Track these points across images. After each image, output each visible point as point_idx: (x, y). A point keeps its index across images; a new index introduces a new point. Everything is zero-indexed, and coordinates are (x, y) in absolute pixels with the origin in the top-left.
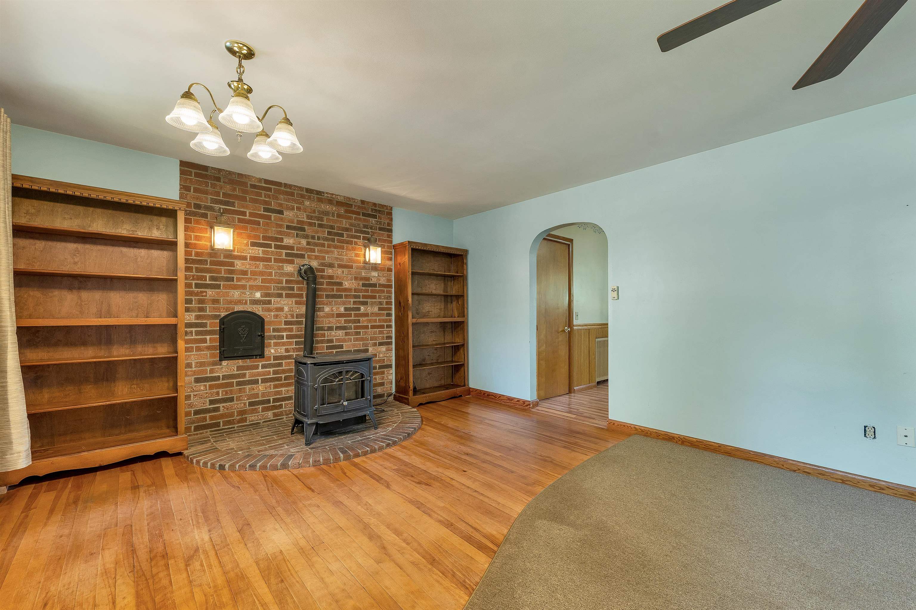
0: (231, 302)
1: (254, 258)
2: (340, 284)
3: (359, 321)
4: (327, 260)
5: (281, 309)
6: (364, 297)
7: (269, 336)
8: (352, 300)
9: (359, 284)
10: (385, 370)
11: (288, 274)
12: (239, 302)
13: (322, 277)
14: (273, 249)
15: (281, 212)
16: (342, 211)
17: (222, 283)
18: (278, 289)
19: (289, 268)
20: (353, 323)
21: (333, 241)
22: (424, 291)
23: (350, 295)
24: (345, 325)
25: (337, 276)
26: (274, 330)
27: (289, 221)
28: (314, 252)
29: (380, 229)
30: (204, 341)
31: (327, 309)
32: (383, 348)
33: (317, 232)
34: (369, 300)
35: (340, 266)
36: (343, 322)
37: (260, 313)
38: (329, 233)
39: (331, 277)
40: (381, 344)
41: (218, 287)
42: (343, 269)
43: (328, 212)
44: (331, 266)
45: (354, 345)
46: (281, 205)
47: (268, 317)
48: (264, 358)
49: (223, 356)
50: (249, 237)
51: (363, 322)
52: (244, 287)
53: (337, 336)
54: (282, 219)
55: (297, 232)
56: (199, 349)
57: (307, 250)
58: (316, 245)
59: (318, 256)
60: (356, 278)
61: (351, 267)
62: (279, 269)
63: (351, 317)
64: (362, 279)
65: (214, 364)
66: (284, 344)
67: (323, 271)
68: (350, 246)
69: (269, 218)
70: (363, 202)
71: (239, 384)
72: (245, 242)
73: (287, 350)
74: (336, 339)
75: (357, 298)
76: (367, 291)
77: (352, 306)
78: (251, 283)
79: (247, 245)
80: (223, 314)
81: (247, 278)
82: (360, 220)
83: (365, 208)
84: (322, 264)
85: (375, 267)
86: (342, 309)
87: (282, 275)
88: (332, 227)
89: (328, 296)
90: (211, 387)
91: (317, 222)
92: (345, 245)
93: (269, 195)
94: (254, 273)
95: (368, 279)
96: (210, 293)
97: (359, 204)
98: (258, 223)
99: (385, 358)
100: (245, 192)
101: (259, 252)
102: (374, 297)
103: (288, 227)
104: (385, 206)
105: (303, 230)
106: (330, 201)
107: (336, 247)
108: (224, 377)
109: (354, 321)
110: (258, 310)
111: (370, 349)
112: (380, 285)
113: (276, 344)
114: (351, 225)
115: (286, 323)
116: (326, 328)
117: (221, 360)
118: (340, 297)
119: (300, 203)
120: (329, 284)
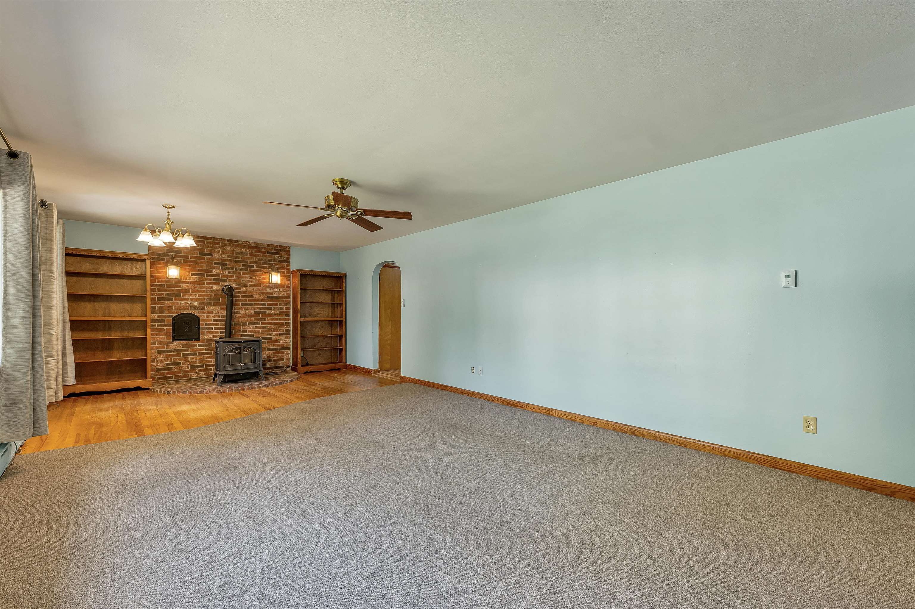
0: (179, 308)
1: (193, 283)
2: (252, 297)
3: (265, 320)
4: (242, 282)
5: (211, 312)
6: (268, 304)
7: (203, 328)
8: (260, 307)
9: (265, 296)
10: (285, 351)
11: (215, 291)
12: (184, 308)
13: (239, 293)
14: (206, 277)
15: (211, 255)
16: (253, 251)
17: (173, 297)
18: (209, 300)
19: (216, 288)
20: (261, 321)
21: (246, 270)
22: (315, 301)
23: (258, 303)
24: (255, 322)
25: (249, 292)
26: (206, 324)
27: (216, 260)
28: (233, 277)
29: (281, 261)
30: (163, 330)
31: (242, 312)
32: (283, 337)
33: (236, 265)
34: (272, 307)
35: (251, 286)
36: (253, 320)
38: (244, 266)
39: (245, 293)
40: (281, 334)
41: (171, 299)
42: (254, 288)
43: (243, 253)
44: (245, 285)
45: (262, 335)
46: (211, 251)
47: (202, 317)
48: (200, 340)
49: (174, 339)
50: (190, 270)
51: (268, 320)
52: (187, 299)
53: (249, 329)
54: (211, 259)
55: (221, 266)
56: (159, 334)
57: (228, 276)
58: (235, 273)
59: (236, 280)
60: (263, 293)
61: (260, 286)
62: (210, 289)
63: (260, 317)
64: (267, 293)
65: (169, 343)
66: (213, 333)
67: (240, 289)
68: (259, 273)
69: (203, 259)
70: (268, 245)
71: (184, 355)
72: (188, 273)
73: (215, 337)
74: (248, 330)
75: (264, 305)
76: (271, 301)
77: (260, 310)
78: (192, 297)
79: (189, 275)
80: (174, 315)
81: (189, 294)
82: (266, 256)
83: (269, 249)
84: (239, 285)
85: (276, 286)
86: (253, 312)
87: (212, 292)
88: (246, 262)
89: (242, 304)
90: (167, 356)
91: (235, 259)
92: (255, 273)
93: (203, 245)
94: (193, 291)
95: (272, 293)
96: (166, 303)
97: (266, 246)
98: (196, 262)
99: (285, 343)
101: (197, 279)
102: (277, 305)
103: (216, 263)
104: (285, 246)
105: (226, 264)
106: (244, 246)
107: (248, 274)
108: (175, 351)
109: (262, 320)
110: (196, 313)
111: (274, 338)
112: (281, 297)
113: (207, 333)
114: (259, 260)
115: (214, 320)
116: (241, 324)
117: (173, 341)
118: (252, 304)
119: (224, 249)
120: (243, 297)
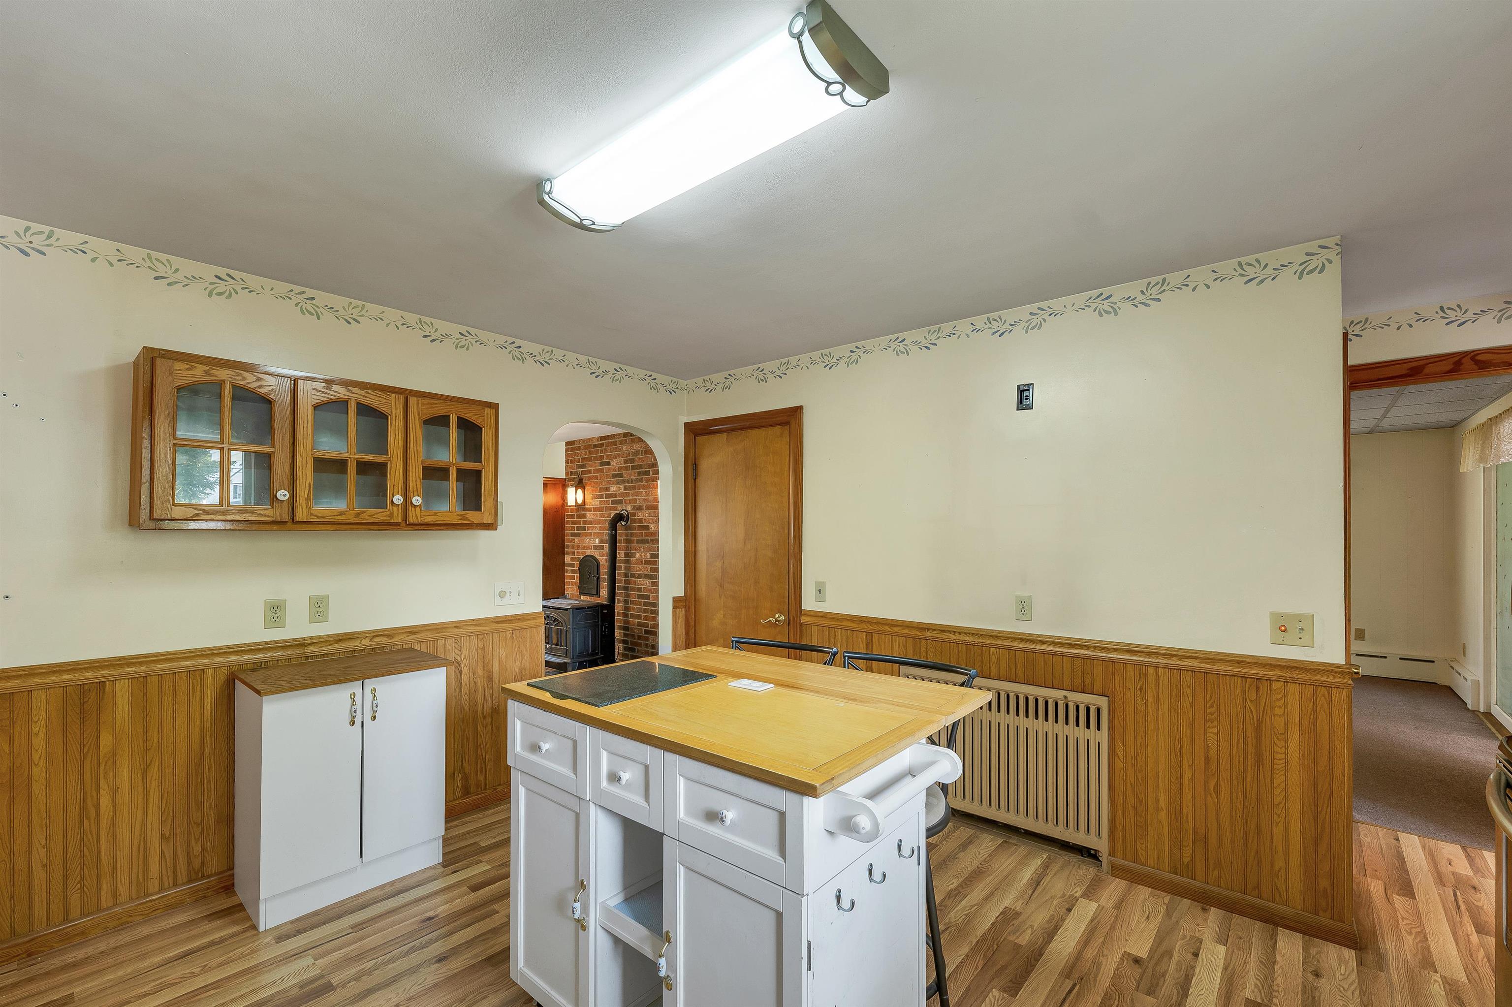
0: (584, 547)
1: (596, 509)
2: (647, 528)
4: (638, 503)
7: (602, 578)
12: (589, 547)
13: (634, 521)
14: (605, 499)
15: (609, 463)
21: (642, 481)
25: (644, 519)
28: (629, 495)
31: (637, 555)
33: (631, 475)
35: (647, 507)
37: (598, 557)
38: (639, 473)
39: (640, 521)
41: (578, 535)
42: (649, 511)
43: (638, 450)
44: (640, 508)
46: (608, 456)
47: (602, 561)
48: (600, 597)
49: (581, 592)
50: (592, 491)
52: (590, 534)
53: (645, 585)
54: (609, 470)
55: (618, 479)
56: (572, 583)
57: (623, 495)
58: (630, 488)
59: (631, 499)
65: (577, 597)
67: (635, 515)
69: (602, 471)
72: (591, 496)
74: (644, 588)
78: (594, 531)
79: (592, 498)
80: (582, 557)
81: (592, 527)
84: (634, 508)
86: (648, 556)
88: (641, 466)
89: (638, 541)
91: (630, 465)
92: (651, 484)
93: (602, 450)
94: (595, 522)
96: (576, 539)
98: (597, 478)
100: (591, 453)
103: (613, 476)
105: (621, 475)
107: (644, 487)
110: (597, 554)
116: (636, 575)
119: (620, 450)
